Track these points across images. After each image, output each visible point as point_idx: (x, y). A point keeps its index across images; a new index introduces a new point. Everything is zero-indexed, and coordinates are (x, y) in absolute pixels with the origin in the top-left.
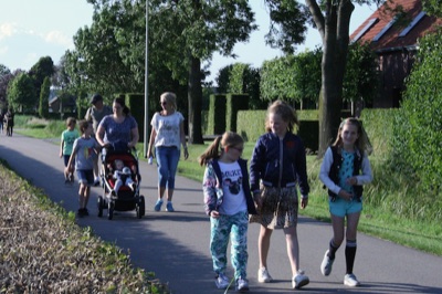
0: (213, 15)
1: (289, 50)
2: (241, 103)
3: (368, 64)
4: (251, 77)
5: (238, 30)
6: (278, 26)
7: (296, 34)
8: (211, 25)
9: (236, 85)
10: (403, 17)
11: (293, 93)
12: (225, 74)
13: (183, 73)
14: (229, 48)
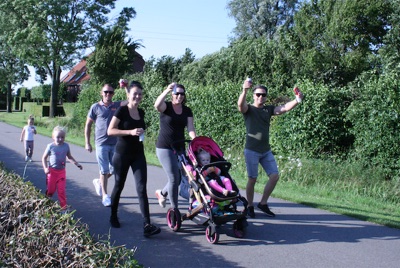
0: (16, 71)
1: (42, 82)
2: (24, 100)
3: (65, 89)
4: (28, 92)
5: (25, 77)
6: (39, 76)
7: (44, 78)
8: (16, 75)
9: (23, 95)
10: (78, 73)
11: (42, 97)
12: (19, 91)
13: (5, 89)
14: (22, 81)
